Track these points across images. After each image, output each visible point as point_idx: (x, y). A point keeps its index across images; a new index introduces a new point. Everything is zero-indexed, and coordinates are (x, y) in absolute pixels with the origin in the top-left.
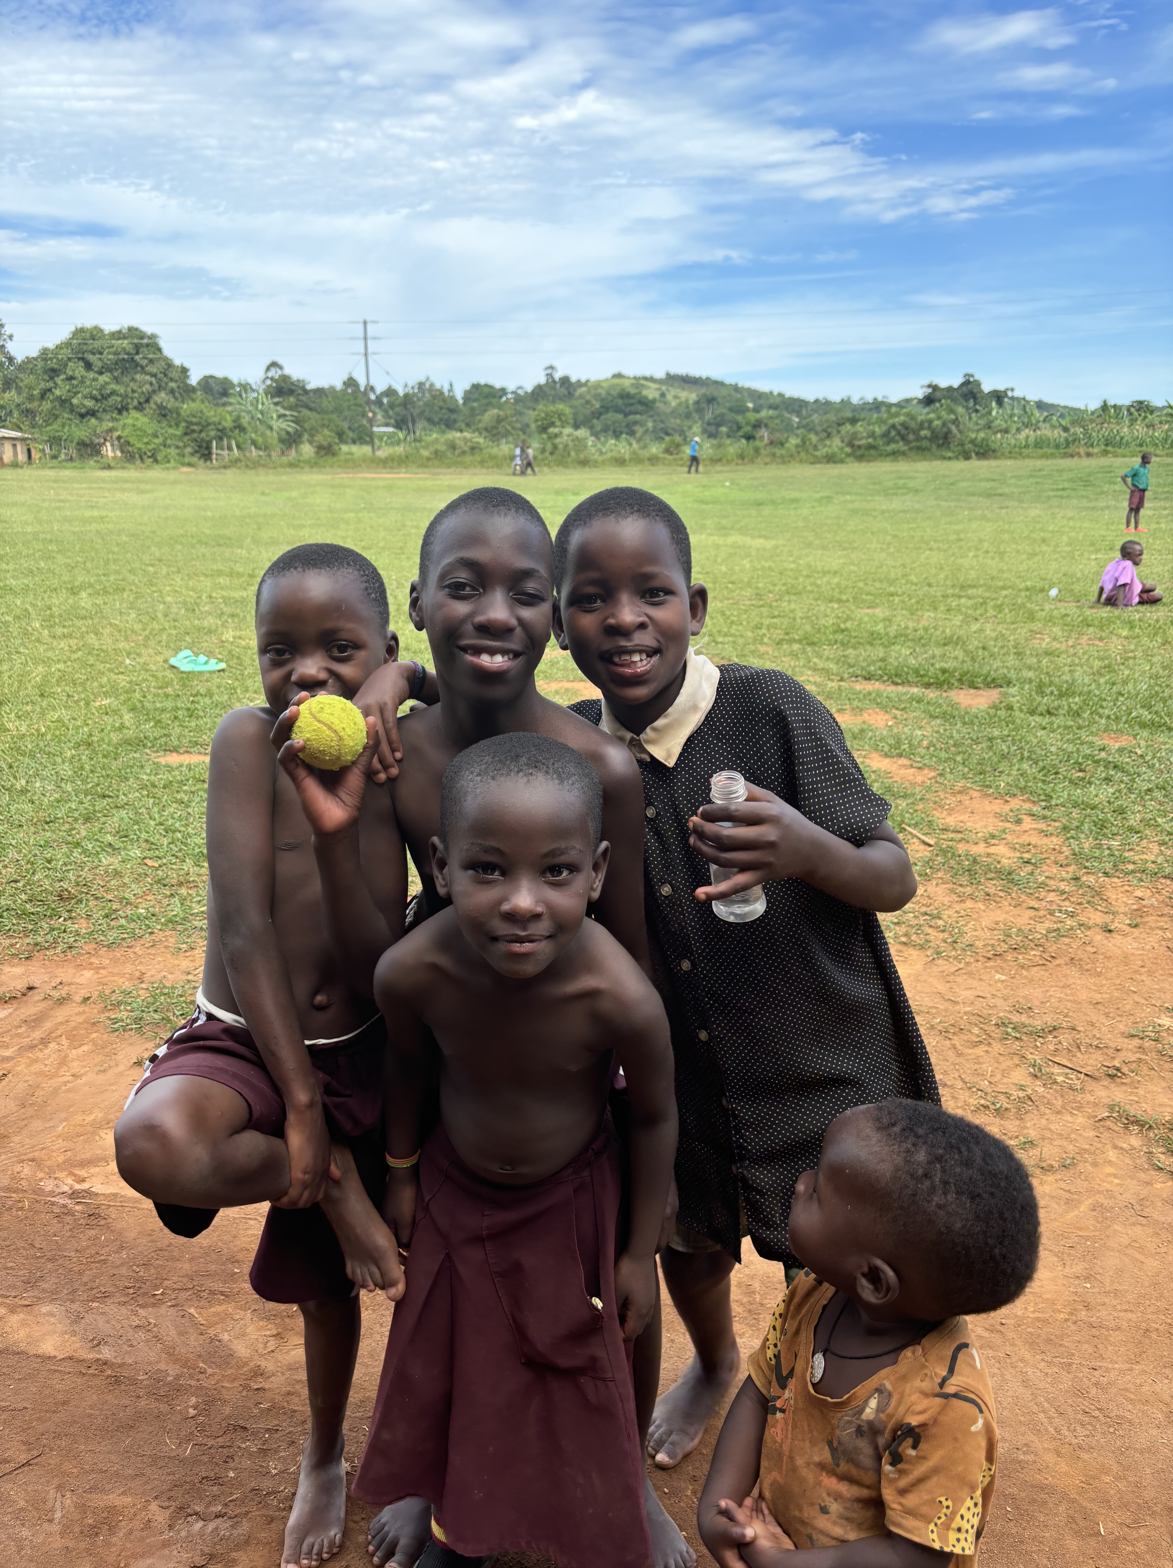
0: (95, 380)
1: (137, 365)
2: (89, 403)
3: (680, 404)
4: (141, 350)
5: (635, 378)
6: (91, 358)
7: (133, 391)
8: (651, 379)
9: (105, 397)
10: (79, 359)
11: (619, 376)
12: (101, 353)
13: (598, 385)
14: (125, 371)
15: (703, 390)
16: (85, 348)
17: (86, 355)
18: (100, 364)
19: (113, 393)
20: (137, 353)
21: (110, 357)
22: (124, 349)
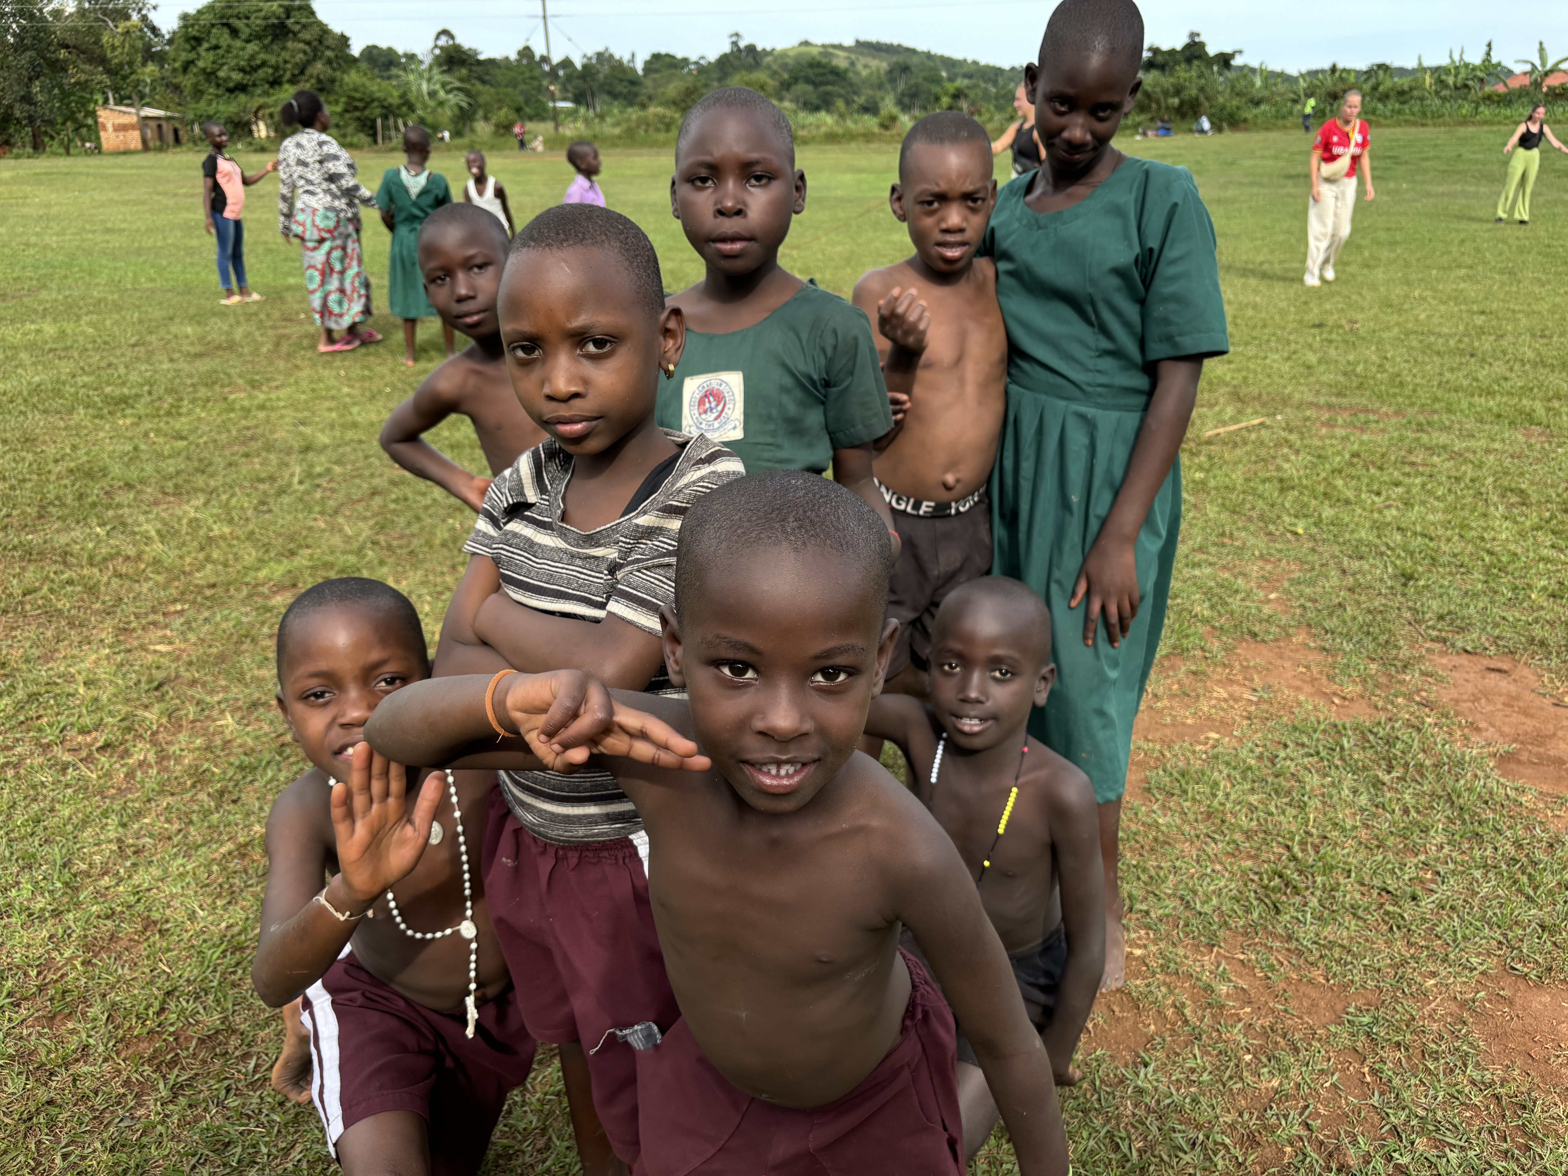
0: (243, 49)
1: (290, 31)
2: (237, 76)
3: (871, 74)
4: (293, 13)
5: (824, 46)
6: (235, 22)
7: (286, 62)
8: (840, 47)
9: (255, 69)
10: (224, 25)
11: (806, 43)
12: (248, 18)
13: (784, 54)
14: (275, 37)
15: (895, 59)
16: (230, 12)
17: (231, 21)
18: (247, 31)
19: (264, 64)
20: (288, 17)
21: (258, 22)
22: (274, 13)
